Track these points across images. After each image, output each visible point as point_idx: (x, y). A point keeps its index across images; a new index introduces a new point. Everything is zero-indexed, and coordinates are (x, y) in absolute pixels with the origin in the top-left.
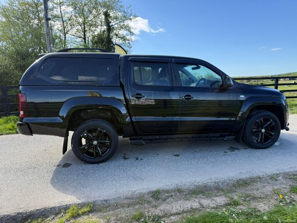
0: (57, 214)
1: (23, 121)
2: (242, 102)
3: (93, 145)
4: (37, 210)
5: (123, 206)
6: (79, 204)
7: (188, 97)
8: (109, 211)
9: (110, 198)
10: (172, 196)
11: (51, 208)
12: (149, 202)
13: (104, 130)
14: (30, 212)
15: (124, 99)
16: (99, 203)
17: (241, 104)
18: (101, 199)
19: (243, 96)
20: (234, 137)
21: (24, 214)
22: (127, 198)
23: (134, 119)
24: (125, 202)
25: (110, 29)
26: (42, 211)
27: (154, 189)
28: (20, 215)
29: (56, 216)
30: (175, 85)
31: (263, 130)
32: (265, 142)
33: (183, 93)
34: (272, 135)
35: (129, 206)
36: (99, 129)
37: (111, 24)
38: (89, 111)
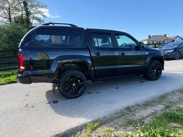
0: (81, 130)
1: (23, 74)
2: (147, 56)
3: (73, 86)
4: (67, 130)
5: (115, 118)
6: (91, 122)
7: (123, 54)
8: (110, 122)
9: (106, 115)
10: (136, 109)
11: (76, 128)
12: (127, 114)
13: (79, 76)
14: (63, 133)
15: (90, 56)
16: (102, 119)
17: (146, 57)
18: (102, 116)
19: (147, 53)
20: (143, 75)
21: (60, 135)
22: (115, 114)
23: (96, 68)
24: (115, 116)
25: (28, 14)
26: (71, 130)
27: (126, 106)
28: (58, 136)
29: (81, 132)
30: (116, 47)
31: (155, 71)
32: (156, 76)
33: (120, 51)
34: (159, 73)
35: (119, 117)
36: (76, 76)
37: (28, 10)
38: (66, 65)
